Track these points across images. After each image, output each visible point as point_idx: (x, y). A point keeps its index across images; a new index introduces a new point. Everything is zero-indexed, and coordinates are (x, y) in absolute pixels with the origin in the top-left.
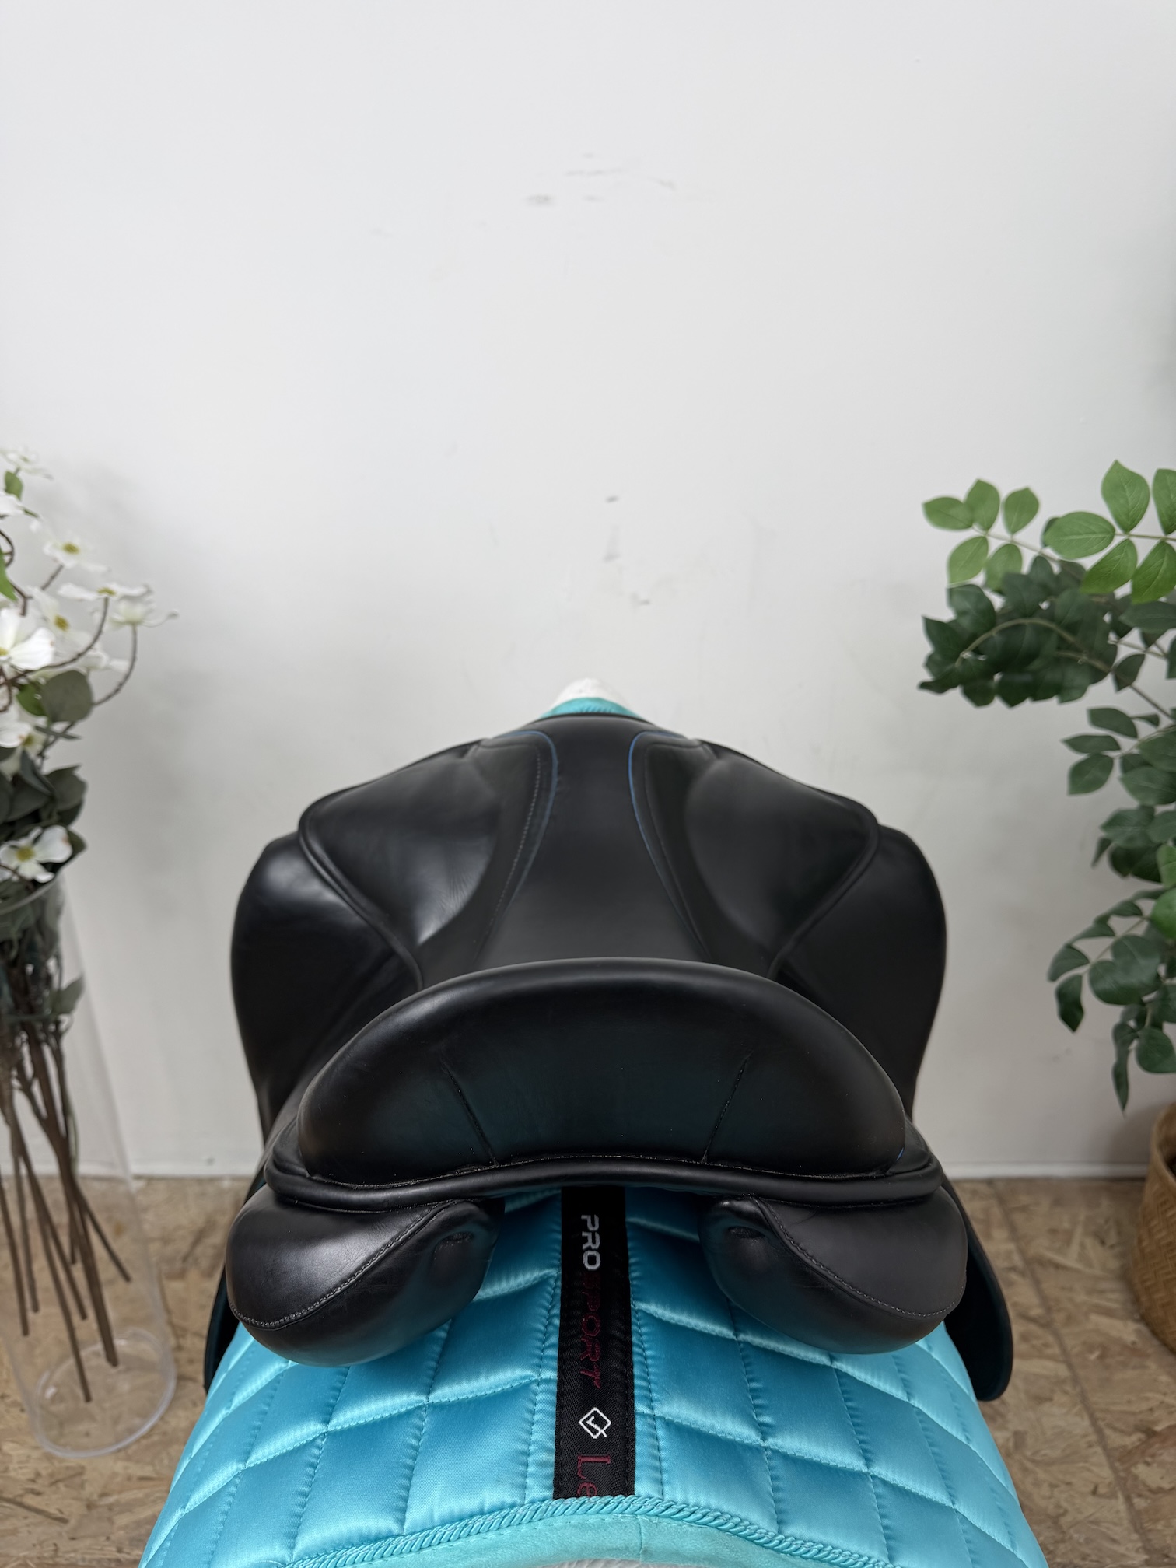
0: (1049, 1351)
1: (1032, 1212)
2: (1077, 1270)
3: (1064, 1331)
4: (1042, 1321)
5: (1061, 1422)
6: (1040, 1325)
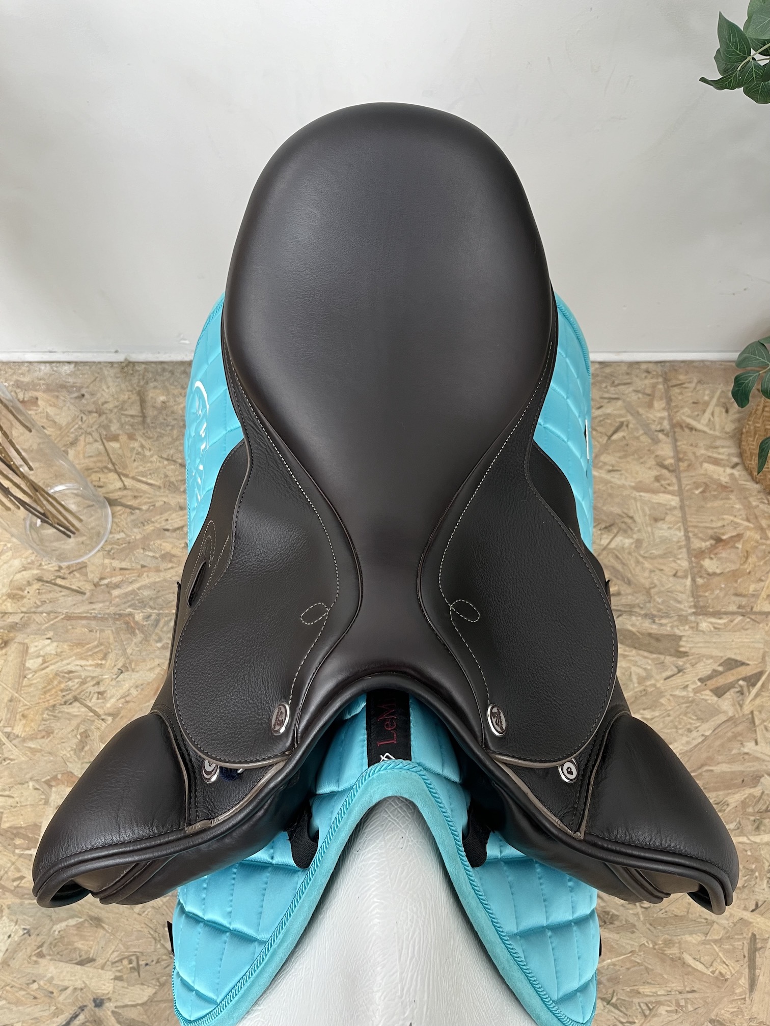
0: (671, 488)
1: (686, 388)
2: (704, 432)
3: (683, 475)
4: (671, 468)
5: (666, 534)
6: (670, 471)
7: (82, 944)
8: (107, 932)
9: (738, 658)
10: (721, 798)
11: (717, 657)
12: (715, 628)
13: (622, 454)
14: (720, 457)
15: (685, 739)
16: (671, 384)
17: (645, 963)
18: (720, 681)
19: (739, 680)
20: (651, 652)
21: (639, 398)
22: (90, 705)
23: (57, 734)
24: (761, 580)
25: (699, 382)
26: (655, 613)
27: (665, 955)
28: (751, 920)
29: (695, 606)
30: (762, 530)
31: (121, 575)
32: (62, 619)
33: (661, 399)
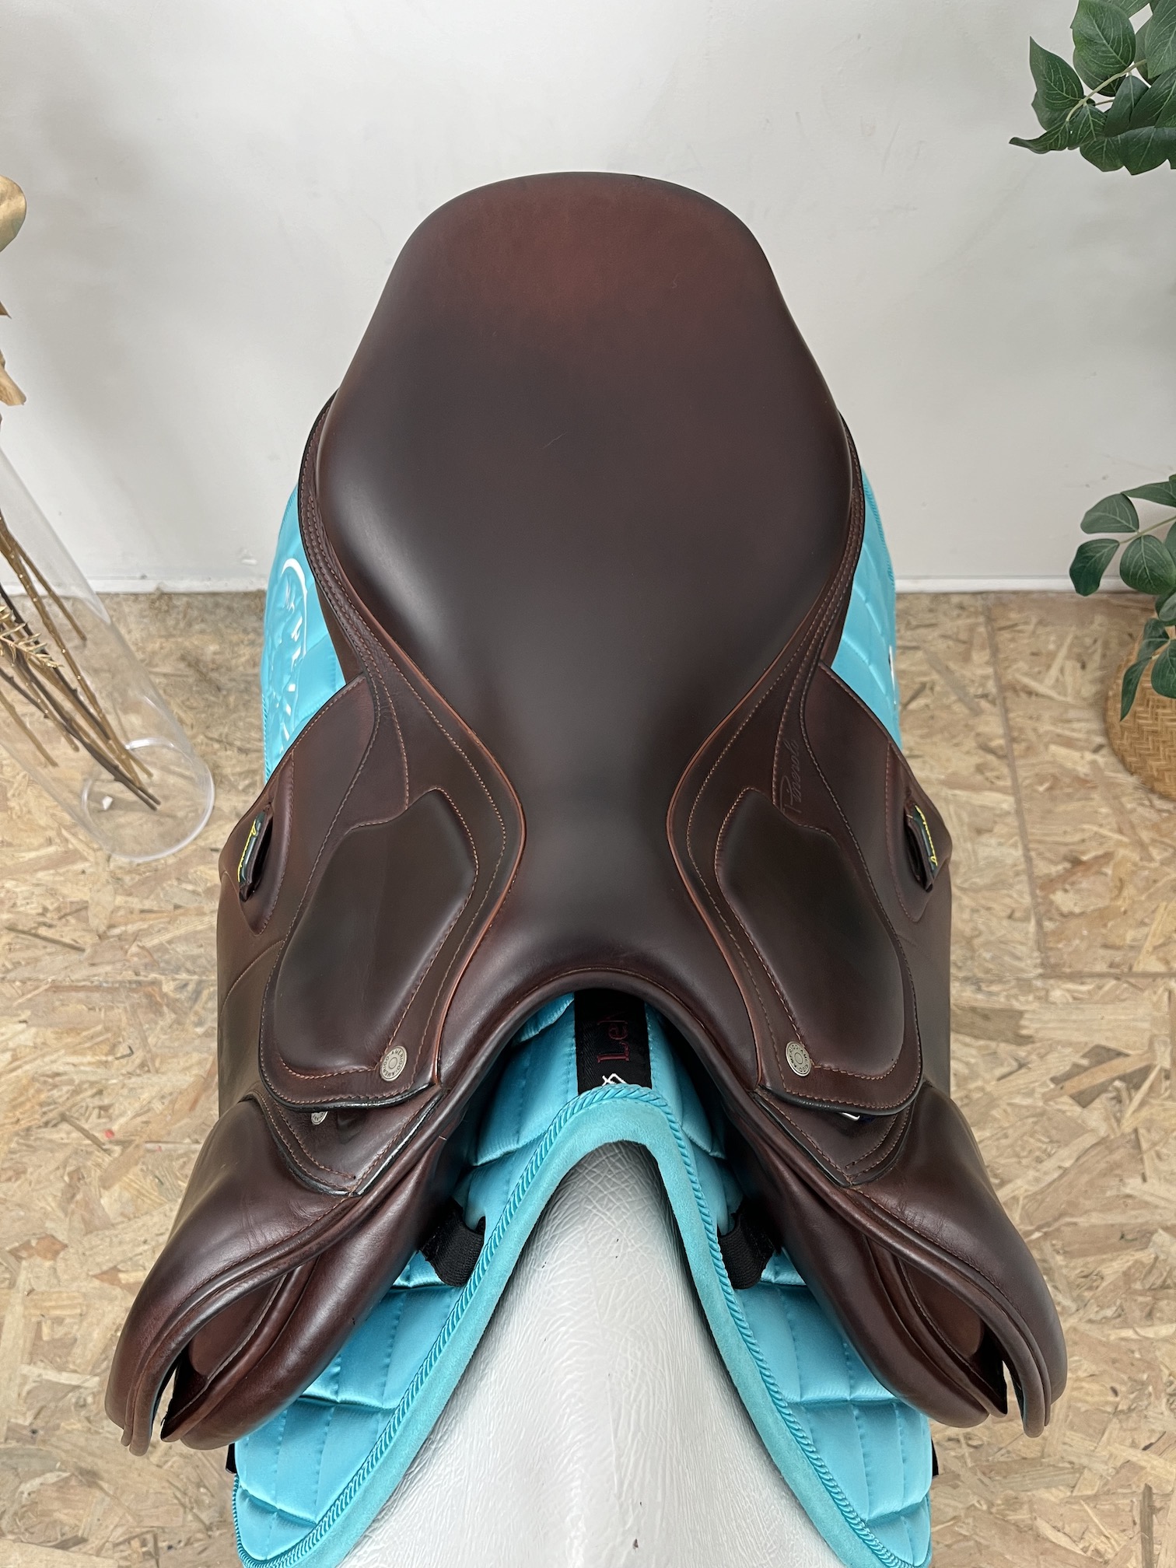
0: (1001, 783)
1: (1020, 631)
2: (1050, 698)
3: (1020, 762)
4: (1001, 753)
5: (996, 853)
6: (1000, 757)
7: (66, 1514)
8: (107, 1494)
9: (1112, 1045)
10: (1091, 1267)
11: (1079, 1043)
12: (1075, 998)
13: (926, 731)
14: (1075, 735)
15: (1031, 1174)
16: (997, 625)
17: (974, 1536)
18: (1085, 1082)
19: (1114, 1080)
20: (976, 1037)
21: (948, 647)
22: (86, 1127)
23: (32, 1174)
24: (1143, 924)
25: (1041, 623)
26: (981, 975)
27: (1007, 1521)
28: (1143, 1464)
29: (1042, 965)
30: (1141, 845)
31: (143, 920)
32: (46, 990)
33: (983, 648)
